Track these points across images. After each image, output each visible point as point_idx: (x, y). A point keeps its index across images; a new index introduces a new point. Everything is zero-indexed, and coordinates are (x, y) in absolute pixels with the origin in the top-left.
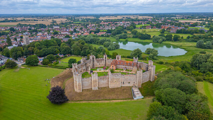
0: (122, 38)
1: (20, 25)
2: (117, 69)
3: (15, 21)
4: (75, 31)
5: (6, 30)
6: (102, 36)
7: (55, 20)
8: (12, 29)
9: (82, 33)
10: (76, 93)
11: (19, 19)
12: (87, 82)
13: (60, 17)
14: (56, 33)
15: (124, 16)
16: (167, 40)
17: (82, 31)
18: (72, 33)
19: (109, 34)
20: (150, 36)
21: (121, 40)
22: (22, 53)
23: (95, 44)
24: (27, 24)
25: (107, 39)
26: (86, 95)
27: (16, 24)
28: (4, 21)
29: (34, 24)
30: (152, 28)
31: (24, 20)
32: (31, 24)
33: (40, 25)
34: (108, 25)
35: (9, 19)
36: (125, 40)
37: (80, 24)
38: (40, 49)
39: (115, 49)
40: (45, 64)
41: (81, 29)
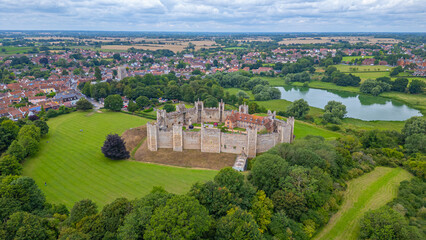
0: (298, 81)
1: (133, 51)
2: (236, 128)
3: (129, 43)
4: (216, 64)
5: (108, 58)
6: (262, 74)
7: (194, 43)
8: (117, 57)
9: (227, 69)
10: (149, 151)
11: (137, 40)
12: (165, 138)
13: (207, 37)
14: (181, 66)
15: (335, 38)
16: (394, 90)
17: (229, 63)
18: (208, 67)
19: (275, 72)
20: (358, 79)
21: (296, 83)
22: (107, 91)
23: (238, 87)
24: (145, 48)
25: (263, 79)
26: (162, 156)
27: (127, 48)
28: (111, 44)
29: (155, 49)
30: (376, 64)
31: (143, 42)
32: (151, 49)
33: (164, 51)
34: (284, 55)
35: (122, 40)
36: (302, 84)
37: (232, 51)
38: (134, 87)
39: (268, 99)
40: (132, 110)
41: (228, 61)
